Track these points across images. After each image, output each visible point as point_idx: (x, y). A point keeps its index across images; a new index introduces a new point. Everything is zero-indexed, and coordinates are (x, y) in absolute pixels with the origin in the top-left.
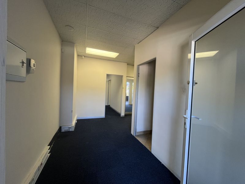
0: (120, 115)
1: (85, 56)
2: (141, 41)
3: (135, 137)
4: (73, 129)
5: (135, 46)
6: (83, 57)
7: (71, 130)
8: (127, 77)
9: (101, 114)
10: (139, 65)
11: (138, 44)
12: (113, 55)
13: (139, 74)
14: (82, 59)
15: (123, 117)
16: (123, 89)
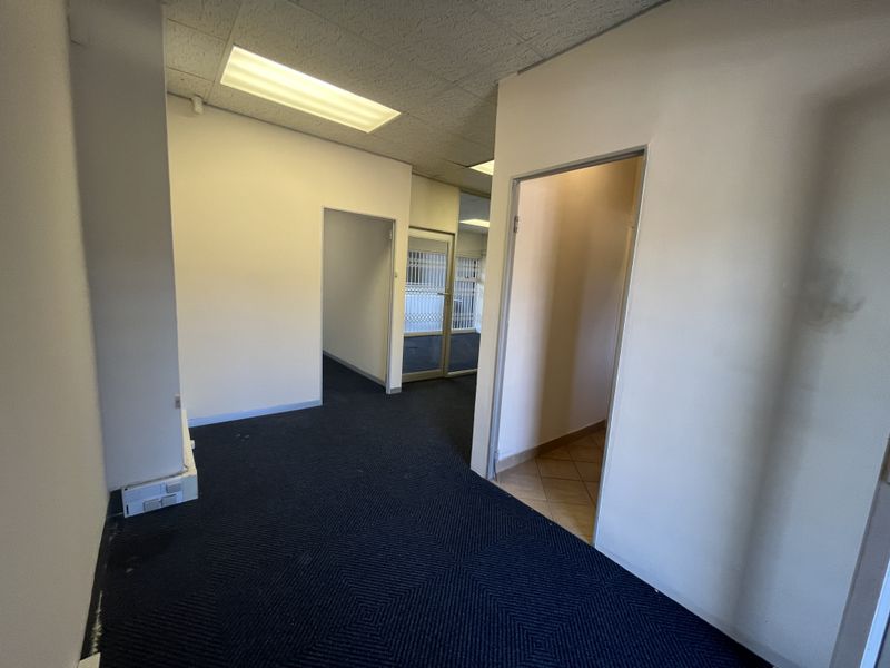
0: (384, 389)
1: (205, 103)
2: (544, 60)
3: (493, 482)
4: (191, 494)
5: (500, 82)
6: (199, 107)
7: (180, 498)
8: (411, 227)
9: (307, 390)
10: (519, 179)
11: (520, 72)
12: (365, 113)
13: (516, 219)
14: (194, 113)
15: (395, 397)
16: (396, 280)
